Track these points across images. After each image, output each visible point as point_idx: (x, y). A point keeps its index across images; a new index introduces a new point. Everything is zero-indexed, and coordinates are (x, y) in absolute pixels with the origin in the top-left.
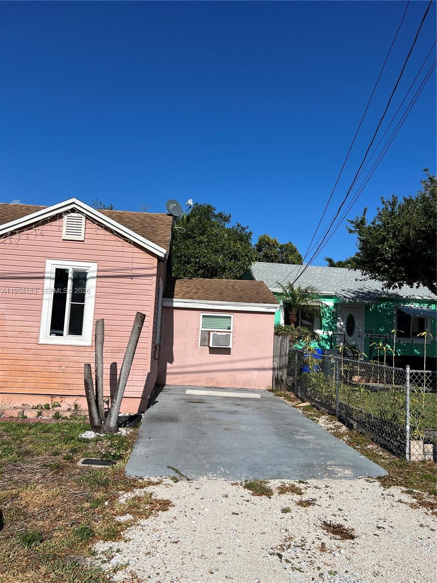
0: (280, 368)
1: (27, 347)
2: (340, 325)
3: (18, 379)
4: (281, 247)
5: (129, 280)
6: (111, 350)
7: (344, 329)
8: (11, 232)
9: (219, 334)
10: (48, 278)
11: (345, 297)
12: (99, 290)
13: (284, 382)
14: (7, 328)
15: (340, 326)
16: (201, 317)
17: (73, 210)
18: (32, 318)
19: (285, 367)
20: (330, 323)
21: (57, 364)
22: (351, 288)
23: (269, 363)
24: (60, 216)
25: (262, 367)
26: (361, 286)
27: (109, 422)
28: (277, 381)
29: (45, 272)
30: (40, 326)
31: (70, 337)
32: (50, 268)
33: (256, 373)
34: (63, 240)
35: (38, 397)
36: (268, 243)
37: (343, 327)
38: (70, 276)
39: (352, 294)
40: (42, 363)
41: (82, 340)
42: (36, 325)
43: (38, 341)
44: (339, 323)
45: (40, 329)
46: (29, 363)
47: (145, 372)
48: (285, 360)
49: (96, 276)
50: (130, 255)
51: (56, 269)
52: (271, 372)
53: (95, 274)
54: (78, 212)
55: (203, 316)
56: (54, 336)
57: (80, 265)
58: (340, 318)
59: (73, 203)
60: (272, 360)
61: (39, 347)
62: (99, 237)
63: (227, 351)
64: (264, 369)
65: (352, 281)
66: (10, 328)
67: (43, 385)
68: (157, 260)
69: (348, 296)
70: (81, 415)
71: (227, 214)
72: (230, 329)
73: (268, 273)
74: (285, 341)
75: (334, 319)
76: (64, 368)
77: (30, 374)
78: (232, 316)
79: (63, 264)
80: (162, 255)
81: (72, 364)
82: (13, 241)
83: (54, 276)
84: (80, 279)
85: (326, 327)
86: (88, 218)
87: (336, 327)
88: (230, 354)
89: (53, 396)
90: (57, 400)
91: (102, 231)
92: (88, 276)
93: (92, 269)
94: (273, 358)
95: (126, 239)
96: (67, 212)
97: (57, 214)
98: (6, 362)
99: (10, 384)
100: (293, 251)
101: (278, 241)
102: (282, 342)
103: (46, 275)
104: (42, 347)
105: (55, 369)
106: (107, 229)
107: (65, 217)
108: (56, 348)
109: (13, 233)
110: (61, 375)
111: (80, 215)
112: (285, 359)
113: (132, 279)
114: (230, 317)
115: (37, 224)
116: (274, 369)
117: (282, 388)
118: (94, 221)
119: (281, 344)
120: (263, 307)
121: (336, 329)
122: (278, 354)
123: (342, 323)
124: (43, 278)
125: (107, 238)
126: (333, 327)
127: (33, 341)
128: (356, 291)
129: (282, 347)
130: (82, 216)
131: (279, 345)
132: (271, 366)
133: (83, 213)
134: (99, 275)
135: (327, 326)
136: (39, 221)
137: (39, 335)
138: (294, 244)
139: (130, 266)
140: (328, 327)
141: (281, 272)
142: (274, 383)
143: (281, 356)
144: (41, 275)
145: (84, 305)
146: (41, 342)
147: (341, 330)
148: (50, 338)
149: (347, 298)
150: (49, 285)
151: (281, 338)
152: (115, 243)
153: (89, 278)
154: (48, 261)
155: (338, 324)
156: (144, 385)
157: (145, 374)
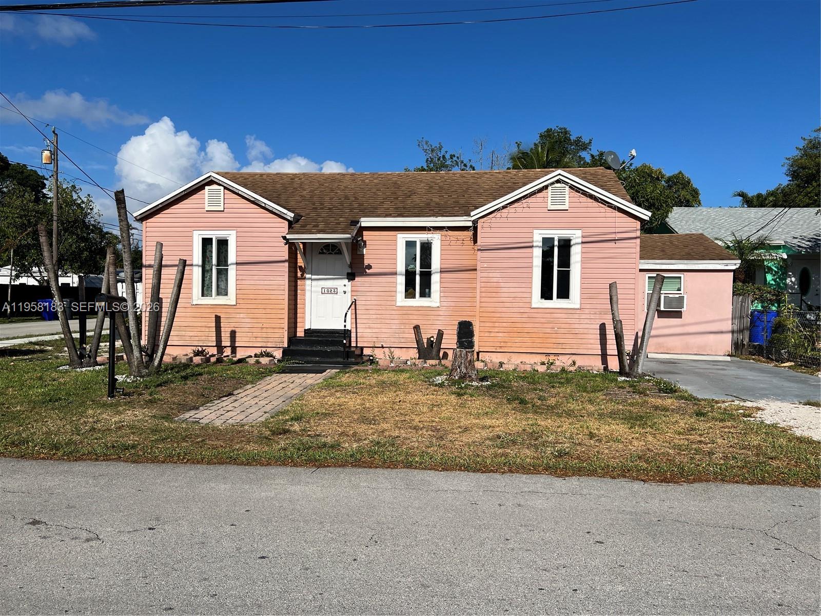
0: (741, 331)
1: (522, 311)
2: (791, 281)
3: (515, 340)
4: (669, 180)
5: (612, 244)
6: (599, 312)
7: (796, 287)
8: (503, 207)
9: (670, 296)
10: (536, 247)
11: (799, 246)
12: (585, 255)
13: (746, 347)
14: (503, 295)
15: (790, 283)
16: (647, 278)
17: (558, 181)
18: (524, 285)
19: (747, 329)
20: (778, 280)
21: (550, 325)
22: (804, 234)
23: (728, 326)
24: (546, 187)
25: (719, 331)
26: (817, 231)
27: (637, 370)
28: (737, 347)
29: (533, 241)
30: (532, 291)
31: (559, 301)
32: (538, 237)
33: (712, 336)
34: (548, 210)
35: (534, 355)
36: (650, 175)
37: (794, 285)
38: (556, 243)
39: (808, 243)
40: (536, 325)
41: (570, 303)
42: (528, 291)
43: (531, 305)
44: (789, 279)
45: (532, 294)
46: (524, 325)
47: (633, 332)
48: (747, 323)
49: (581, 242)
50: (612, 220)
51: (543, 238)
52: (730, 335)
53: (580, 240)
54: (563, 183)
55: (649, 277)
56: (543, 300)
57: (565, 233)
58: (791, 273)
59: (560, 174)
60: (730, 322)
61: (533, 311)
62: (583, 205)
63: (678, 315)
64: (722, 332)
65: (802, 225)
66: (506, 295)
67: (539, 345)
68: (640, 223)
69: (803, 245)
70: (584, 370)
71: (585, 140)
72: (680, 290)
73: (687, 222)
74: (746, 302)
75: (783, 274)
76: (556, 329)
77: (526, 335)
78: (682, 276)
79: (549, 233)
80: (647, 218)
81: (563, 326)
82: (504, 215)
83: (541, 244)
84: (566, 245)
85: (772, 284)
86: (572, 187)
87: (785, 284)
88: (681, 318)
89: (548, 354)
90: (552, 358)
91: (584, 199)
92: (572, 243)
93: (576, 236)
94: (732, 320)
95: (610, 206)
96: (553, 183)
97: (544, 187)
98: (505, 324)
99: (509, 345)
100: (686, 184)
101: (664, 172)
102: (742, 302)
103: (535, 244)
104: (535, 311)
105: (548, 330)
106: (591, 197)
107: (550, 188)
108: (548, 311)
109: (504, 207)
110: (554, 336)
111: (564, 185)
112: (747, 321)
113: (615, 243)
114: (680, 278)
115: (525, 197)
116: (733, 332)
117: (744, 353)
118: (578, 190)
119: (742, 305)
120: (720, 264)
121: (786, 287)
122: (738, 314)
123: (793, 279)
124: (532, 247)
125: (590, 205)
126: (781, 285)
127: (527, 305)
128: (812, 238)
129: (743, 308)
130: (566, 186)
131: (739, 306)
132: (730, 328)
133: (568, 183)
134: (583, 241)
135: (774, 283)
136: (527, 194)
137: (531, 300)
138: (687, 175)
139: (613, 230)
140: (775, 285)
141: (703, 219)
142: (733, 348)
143: (741, 317)
144: (531, 244)
145: (569, 270)
146: (533, 306)
147: (792, 288)
148: (541, 302)
149: (802, 247)
150: (538, 253)
151: (741, 298)
152: (597, 210)
153: (574, 244)
154: (536, 232)
155: (788, 281)
156: (633, 344)
157: (633, 334)
